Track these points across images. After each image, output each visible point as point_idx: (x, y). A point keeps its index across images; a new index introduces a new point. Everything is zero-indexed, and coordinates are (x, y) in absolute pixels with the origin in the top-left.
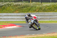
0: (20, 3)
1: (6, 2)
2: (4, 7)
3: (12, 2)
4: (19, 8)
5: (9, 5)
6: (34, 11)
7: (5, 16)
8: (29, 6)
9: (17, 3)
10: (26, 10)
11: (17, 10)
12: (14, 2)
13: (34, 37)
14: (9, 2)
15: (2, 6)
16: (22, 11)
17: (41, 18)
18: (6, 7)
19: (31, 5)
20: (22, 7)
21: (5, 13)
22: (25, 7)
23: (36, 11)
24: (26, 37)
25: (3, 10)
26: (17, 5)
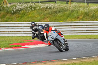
0: (51, 5)
1: (26, 3)
2: (25, 11)
3: (38, 2)
4: (49, 14)
5: (33, 9)
6: (75, 18)
7: (26, 27)
8: (66, 10)
9: (46, 5)
10: (61, 16)
11: (47, 17)
12: (40, 2)
13: (75, 63)
14: (32, 3)
15: (20, 10)
16: (55, 18)
17: (87, 31)
18: (28, 12)
19: (71, 8)
20: (56, 12)
21: (26, 21)
22: (60, 12)
23: (78, 18)
24: (62, 63)
25: (22, 17)
26: (46, 8)
